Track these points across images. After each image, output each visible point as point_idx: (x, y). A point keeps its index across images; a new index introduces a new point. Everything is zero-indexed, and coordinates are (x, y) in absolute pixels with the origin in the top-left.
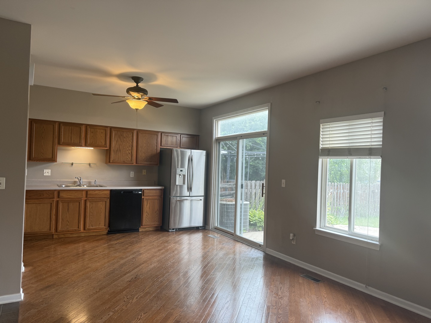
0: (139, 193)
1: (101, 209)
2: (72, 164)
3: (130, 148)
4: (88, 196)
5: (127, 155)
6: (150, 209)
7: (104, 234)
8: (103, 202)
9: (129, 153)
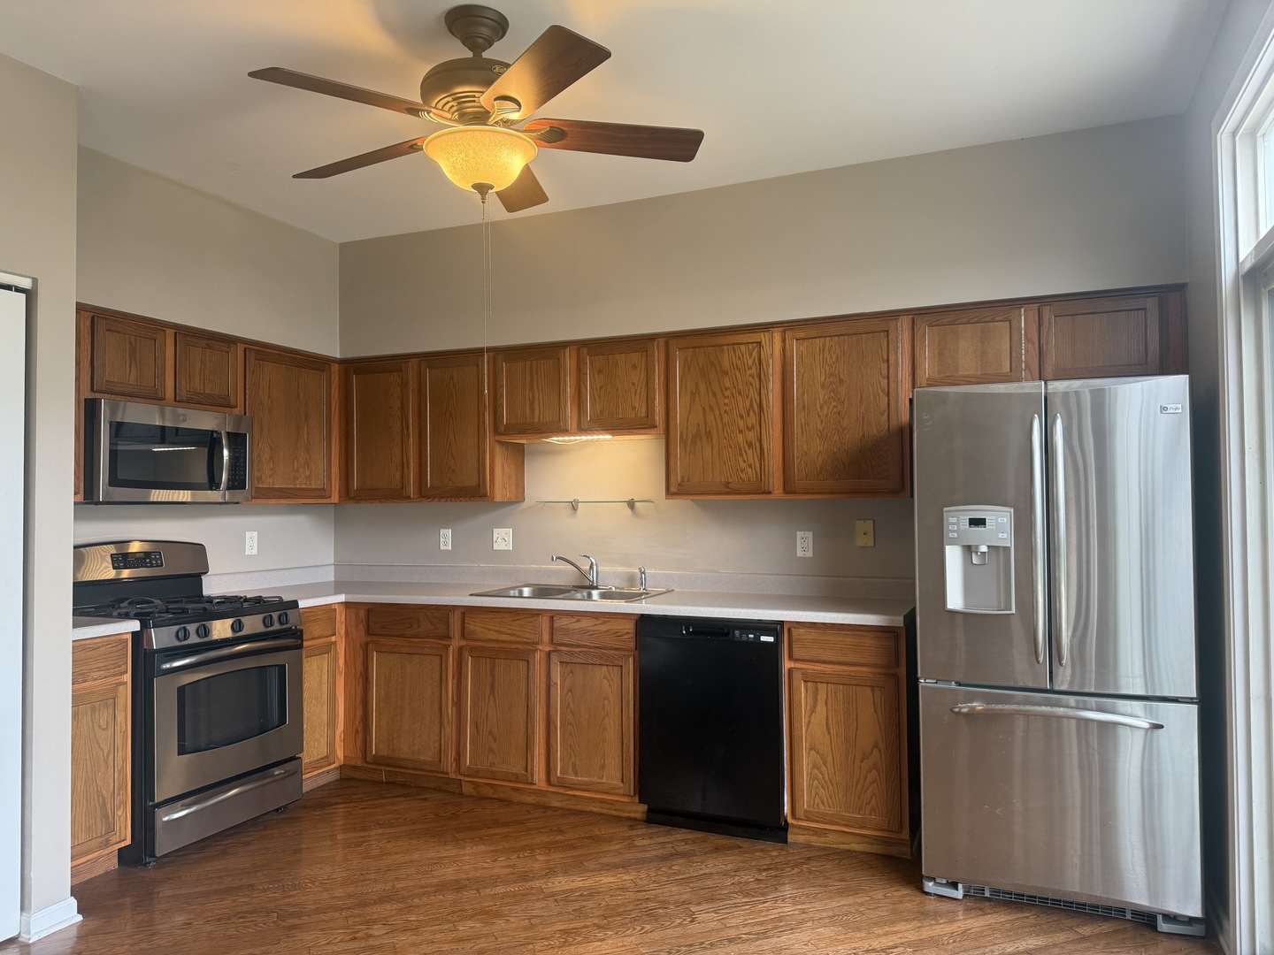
0: (763, 638)
1: (606, 702)
2: (574, 506)
3: (752, 420)
4: (557, 638)
5: (741, 455)
6: (833, 732)
7: (632, 815)
8: (610, 668)
9: (750, 445)
